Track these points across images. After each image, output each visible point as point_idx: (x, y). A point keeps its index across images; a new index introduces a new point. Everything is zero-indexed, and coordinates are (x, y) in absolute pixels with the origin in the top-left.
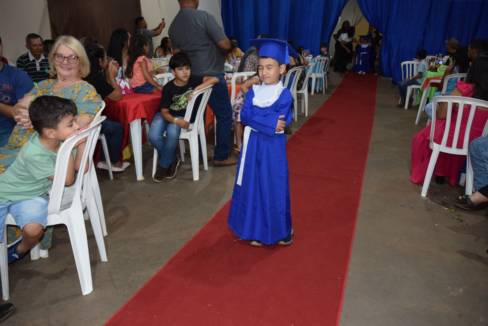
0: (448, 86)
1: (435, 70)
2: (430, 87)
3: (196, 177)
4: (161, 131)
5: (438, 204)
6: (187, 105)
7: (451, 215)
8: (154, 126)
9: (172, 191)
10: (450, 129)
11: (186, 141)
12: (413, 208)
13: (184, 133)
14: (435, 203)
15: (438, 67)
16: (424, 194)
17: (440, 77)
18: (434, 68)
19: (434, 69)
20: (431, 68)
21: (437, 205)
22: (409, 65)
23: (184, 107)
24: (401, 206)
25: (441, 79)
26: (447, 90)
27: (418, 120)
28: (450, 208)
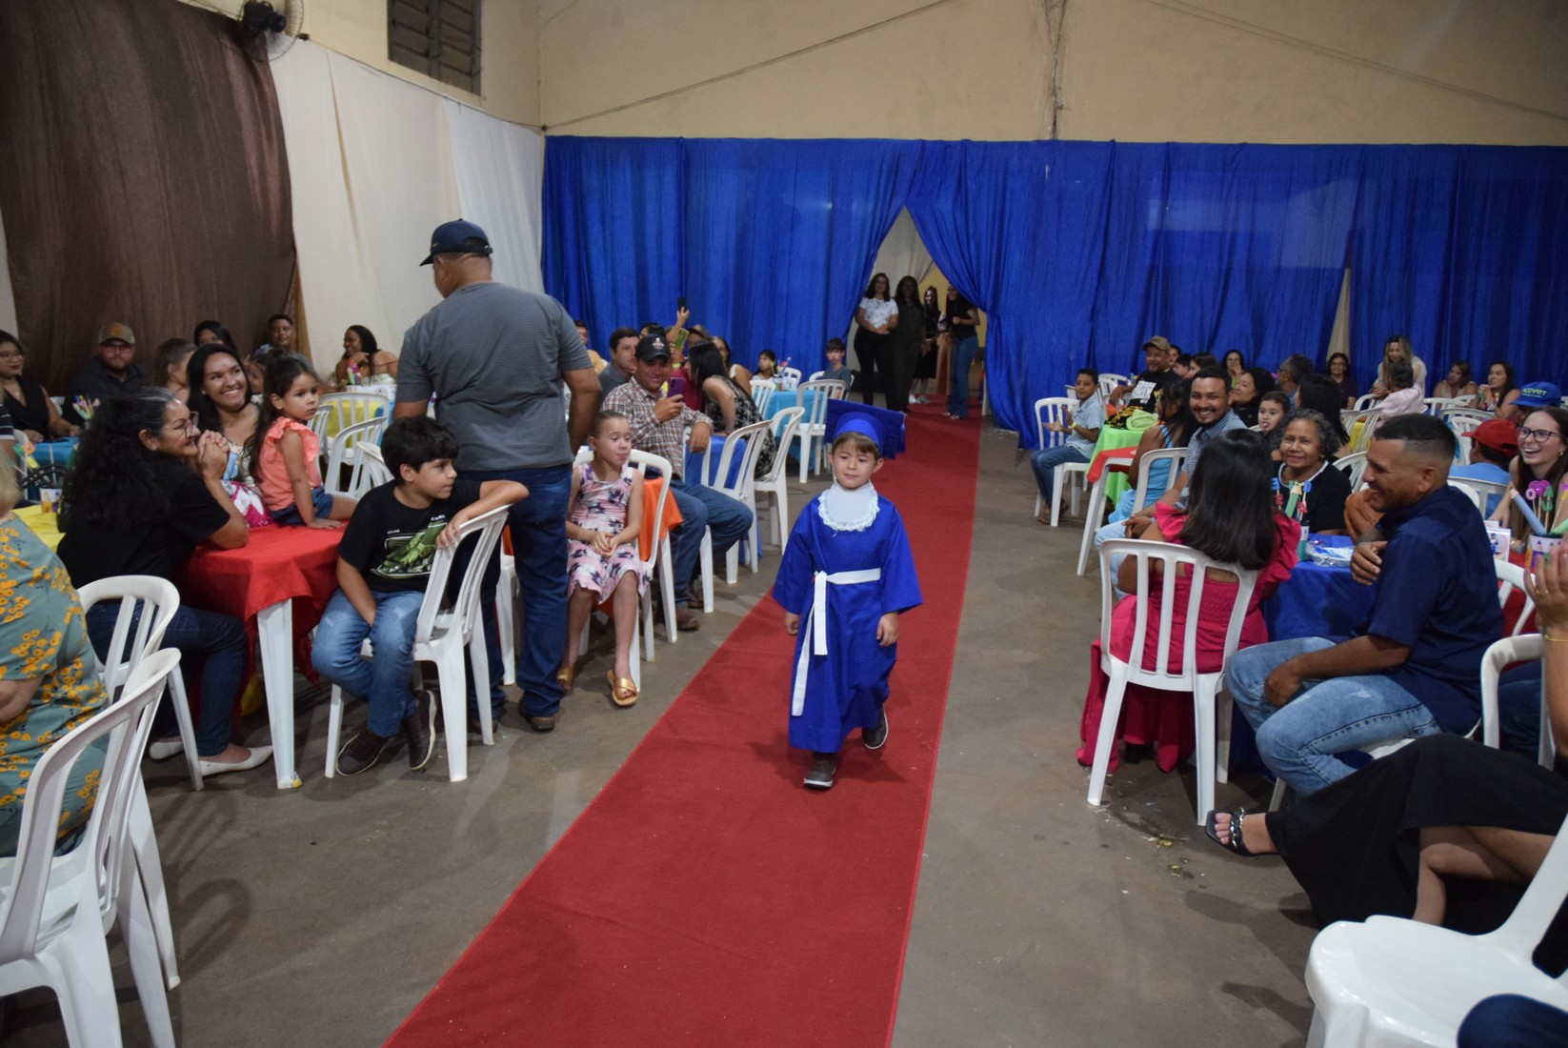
0: (1150, 477)
1: (1121, 423)
2: (1110, 474)
3: (458, 773)
4: (351, 641)
5: (1132, 825)
6: (431, 562)
7: (1162, 861)
8: (328, 626)
9: (385, 822)
10: (1149, 625)
11: (430, 670)
12: (1066, 843)
13: (423, 645)
14: (1125, 825)
15: (1128, 417)
16: (1094, 799)
17: (1132, 449)
18: (1118, 417)
19: (1118, 421)
20: (1111, 418)
21: (1129, 828)
22: (1055, 407)
23: (419, 569)
24: (1036, 837)
25: (1131, 456)
26: (1148, 489)
27: (1083, 563)
28: (1162, 839)
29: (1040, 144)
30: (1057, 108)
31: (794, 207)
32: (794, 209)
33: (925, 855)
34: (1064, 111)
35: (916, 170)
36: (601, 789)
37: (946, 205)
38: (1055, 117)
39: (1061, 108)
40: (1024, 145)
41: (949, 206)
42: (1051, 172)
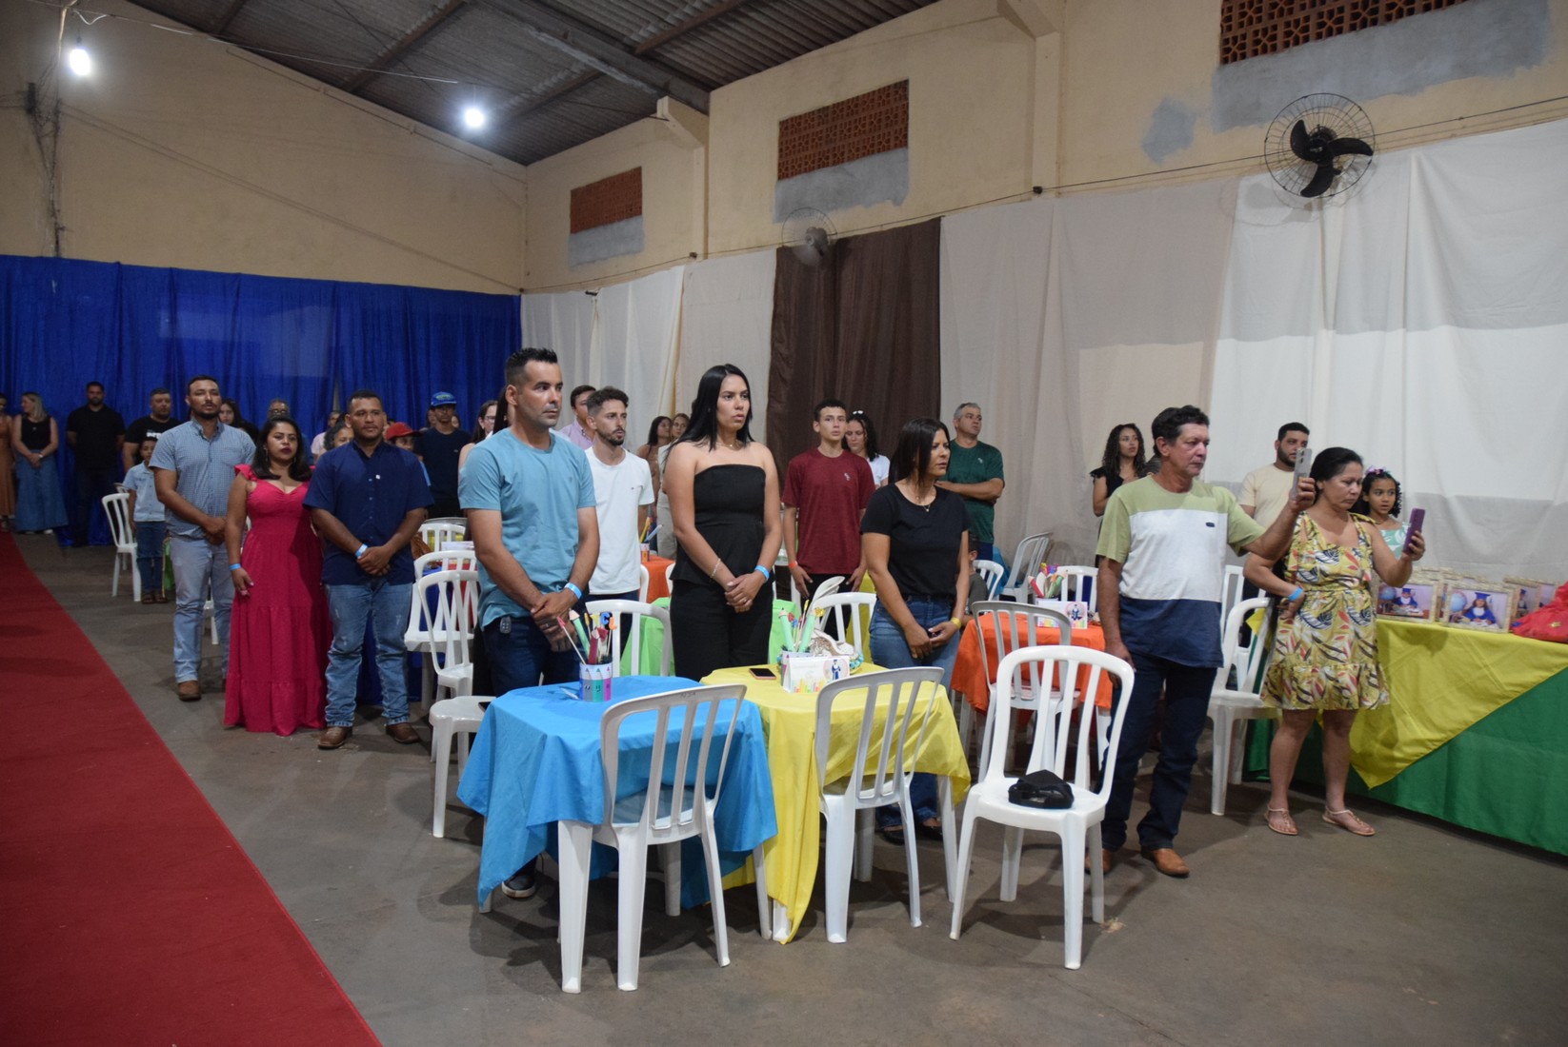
29: (42, 260)
30: (58, 229)
34: (65, 232)
38: (57, 237)
39: (63, 229)
40: (26, 260)
42: (57, 288)
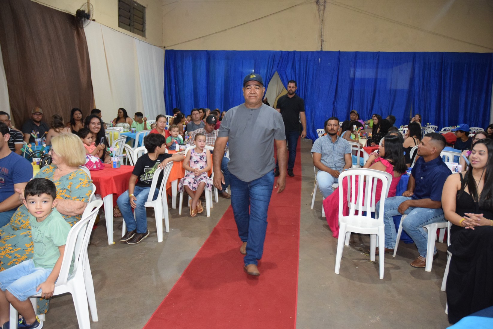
3: (160, 239)
5: (358, 250)
7: (367, 260)
9: (142, 253)
14: (355, 250)
28: (366, 254)
29: (317, 52)
30: (322, 41)
31: (242, 72)
32: (242, 73)
33: (299, 259)
34: (324, 42)
35: (280, 60)
36: (204, 243)
37: (289, 71)
38: (322, 44)
39: (323, 41)
40: (312, 52)
41: (290, 71)
42: (321, 61)
